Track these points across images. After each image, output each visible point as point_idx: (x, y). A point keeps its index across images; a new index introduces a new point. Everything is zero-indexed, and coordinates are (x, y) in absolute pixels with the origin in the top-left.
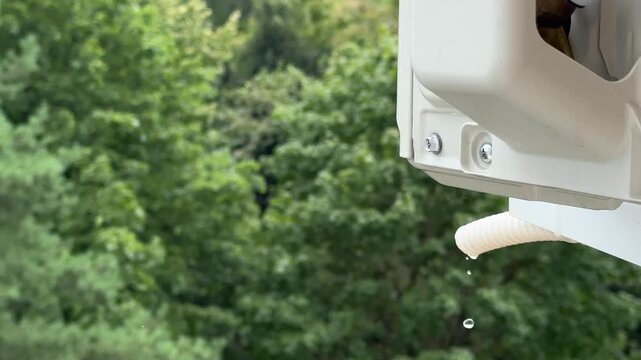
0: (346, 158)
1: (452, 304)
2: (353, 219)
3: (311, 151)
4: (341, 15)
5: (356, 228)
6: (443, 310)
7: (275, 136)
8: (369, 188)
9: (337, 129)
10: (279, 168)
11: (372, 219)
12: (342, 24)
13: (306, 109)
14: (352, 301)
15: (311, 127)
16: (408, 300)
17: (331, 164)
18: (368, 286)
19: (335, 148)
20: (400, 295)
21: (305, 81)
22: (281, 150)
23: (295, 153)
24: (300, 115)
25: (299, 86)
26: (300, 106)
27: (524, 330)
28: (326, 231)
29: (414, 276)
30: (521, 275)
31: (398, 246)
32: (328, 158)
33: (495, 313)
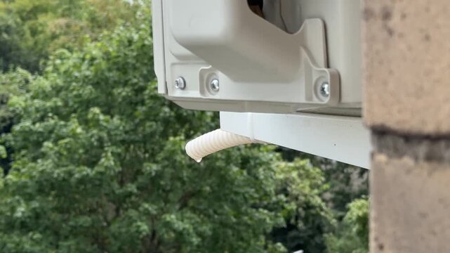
0: (64, 130)
1: (145, 227)
2: (70, 174)
3: (38, 127)
4: (54, 30)
5: (73, 180)
6: (139, 232)
7: (11, 119)
8: (81, 151)
9: (56, 111)
10: (15, 141)
11: (85, 173)
12: (54, 37)
13: (33, 98)
14: (75, 232)
15: (37, 110)
16: (114, 228)
17: (53, 136)
18: (85, 220)
19: (56, 124)
20: (109, 224)
21: (30, 77)
22: (17, 128)
23: (27, 129)
24: (29, 102)
25: (27, 82)
26: (28, 96)
27: (196, 240)
28: (52, 184)
29: (117, 210)
30: (191, 203)
31: (105, 190)
32: (51, 132)
33: (174, 231)
